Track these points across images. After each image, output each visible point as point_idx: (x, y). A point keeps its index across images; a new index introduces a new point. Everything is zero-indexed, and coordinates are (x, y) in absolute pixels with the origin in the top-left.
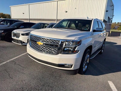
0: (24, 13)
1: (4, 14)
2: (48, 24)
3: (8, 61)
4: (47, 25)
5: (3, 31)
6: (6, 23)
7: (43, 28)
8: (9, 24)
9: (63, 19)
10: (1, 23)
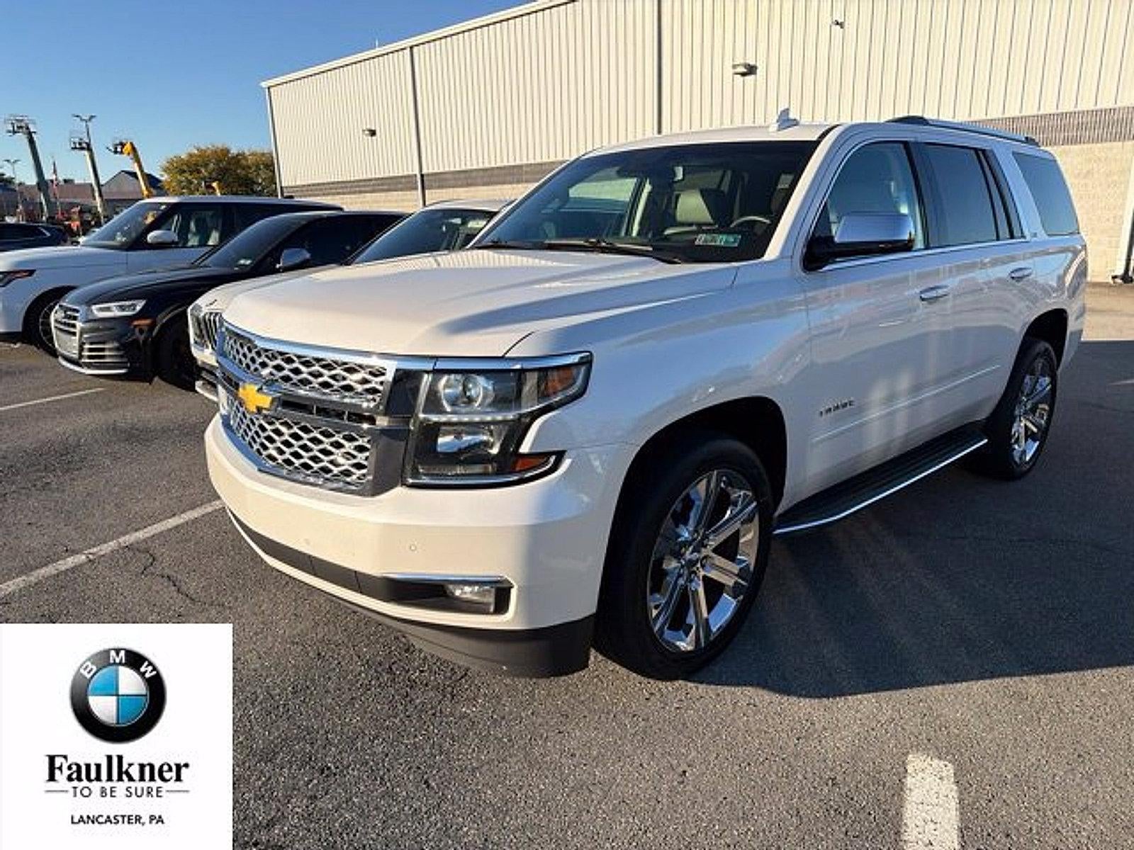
0: (373, 133)
1: (234, 151)
2: (491, 215)
3: (106, 548)
4: (481, 223)
5: (140, 305)
6: (198, 232)
7: (450, 248)
8: (214, 239)
9: (574, 157)
10: (151, 236)
